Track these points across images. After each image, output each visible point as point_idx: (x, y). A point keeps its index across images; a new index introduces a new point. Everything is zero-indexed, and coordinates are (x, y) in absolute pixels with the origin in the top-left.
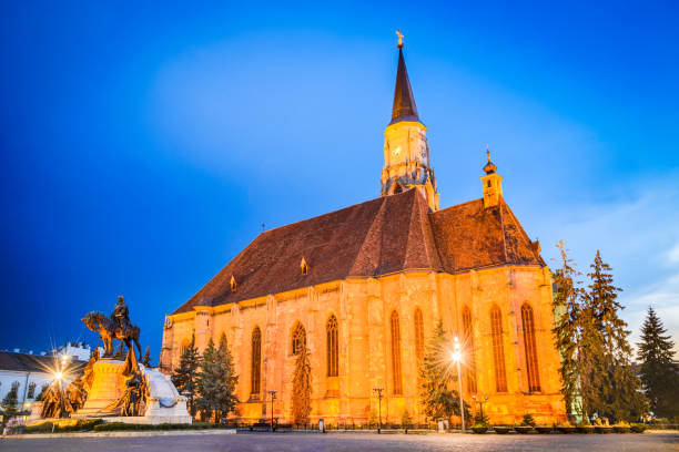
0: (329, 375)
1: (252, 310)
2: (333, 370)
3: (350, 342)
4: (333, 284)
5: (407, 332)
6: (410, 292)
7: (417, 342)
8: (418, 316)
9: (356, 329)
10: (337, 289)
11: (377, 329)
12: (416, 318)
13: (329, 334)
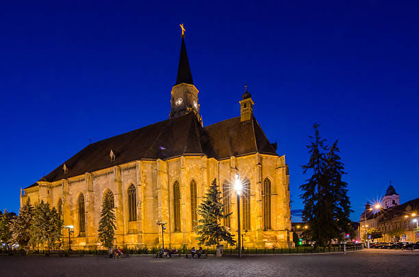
0: (130, 220)
1: (77, 184)
2: (133, 216)
3: (144, 200)
4: (131, 164)
5: (185, 193)
6: (188, 168)
7: (192, 200)
8: (193, 185)
9: (149, 192)
10: (135, 167)
11: (163, 192)
12: (191, 185)
13: (130, 196)
